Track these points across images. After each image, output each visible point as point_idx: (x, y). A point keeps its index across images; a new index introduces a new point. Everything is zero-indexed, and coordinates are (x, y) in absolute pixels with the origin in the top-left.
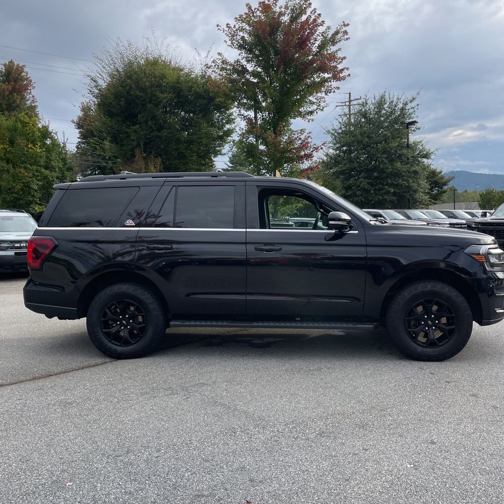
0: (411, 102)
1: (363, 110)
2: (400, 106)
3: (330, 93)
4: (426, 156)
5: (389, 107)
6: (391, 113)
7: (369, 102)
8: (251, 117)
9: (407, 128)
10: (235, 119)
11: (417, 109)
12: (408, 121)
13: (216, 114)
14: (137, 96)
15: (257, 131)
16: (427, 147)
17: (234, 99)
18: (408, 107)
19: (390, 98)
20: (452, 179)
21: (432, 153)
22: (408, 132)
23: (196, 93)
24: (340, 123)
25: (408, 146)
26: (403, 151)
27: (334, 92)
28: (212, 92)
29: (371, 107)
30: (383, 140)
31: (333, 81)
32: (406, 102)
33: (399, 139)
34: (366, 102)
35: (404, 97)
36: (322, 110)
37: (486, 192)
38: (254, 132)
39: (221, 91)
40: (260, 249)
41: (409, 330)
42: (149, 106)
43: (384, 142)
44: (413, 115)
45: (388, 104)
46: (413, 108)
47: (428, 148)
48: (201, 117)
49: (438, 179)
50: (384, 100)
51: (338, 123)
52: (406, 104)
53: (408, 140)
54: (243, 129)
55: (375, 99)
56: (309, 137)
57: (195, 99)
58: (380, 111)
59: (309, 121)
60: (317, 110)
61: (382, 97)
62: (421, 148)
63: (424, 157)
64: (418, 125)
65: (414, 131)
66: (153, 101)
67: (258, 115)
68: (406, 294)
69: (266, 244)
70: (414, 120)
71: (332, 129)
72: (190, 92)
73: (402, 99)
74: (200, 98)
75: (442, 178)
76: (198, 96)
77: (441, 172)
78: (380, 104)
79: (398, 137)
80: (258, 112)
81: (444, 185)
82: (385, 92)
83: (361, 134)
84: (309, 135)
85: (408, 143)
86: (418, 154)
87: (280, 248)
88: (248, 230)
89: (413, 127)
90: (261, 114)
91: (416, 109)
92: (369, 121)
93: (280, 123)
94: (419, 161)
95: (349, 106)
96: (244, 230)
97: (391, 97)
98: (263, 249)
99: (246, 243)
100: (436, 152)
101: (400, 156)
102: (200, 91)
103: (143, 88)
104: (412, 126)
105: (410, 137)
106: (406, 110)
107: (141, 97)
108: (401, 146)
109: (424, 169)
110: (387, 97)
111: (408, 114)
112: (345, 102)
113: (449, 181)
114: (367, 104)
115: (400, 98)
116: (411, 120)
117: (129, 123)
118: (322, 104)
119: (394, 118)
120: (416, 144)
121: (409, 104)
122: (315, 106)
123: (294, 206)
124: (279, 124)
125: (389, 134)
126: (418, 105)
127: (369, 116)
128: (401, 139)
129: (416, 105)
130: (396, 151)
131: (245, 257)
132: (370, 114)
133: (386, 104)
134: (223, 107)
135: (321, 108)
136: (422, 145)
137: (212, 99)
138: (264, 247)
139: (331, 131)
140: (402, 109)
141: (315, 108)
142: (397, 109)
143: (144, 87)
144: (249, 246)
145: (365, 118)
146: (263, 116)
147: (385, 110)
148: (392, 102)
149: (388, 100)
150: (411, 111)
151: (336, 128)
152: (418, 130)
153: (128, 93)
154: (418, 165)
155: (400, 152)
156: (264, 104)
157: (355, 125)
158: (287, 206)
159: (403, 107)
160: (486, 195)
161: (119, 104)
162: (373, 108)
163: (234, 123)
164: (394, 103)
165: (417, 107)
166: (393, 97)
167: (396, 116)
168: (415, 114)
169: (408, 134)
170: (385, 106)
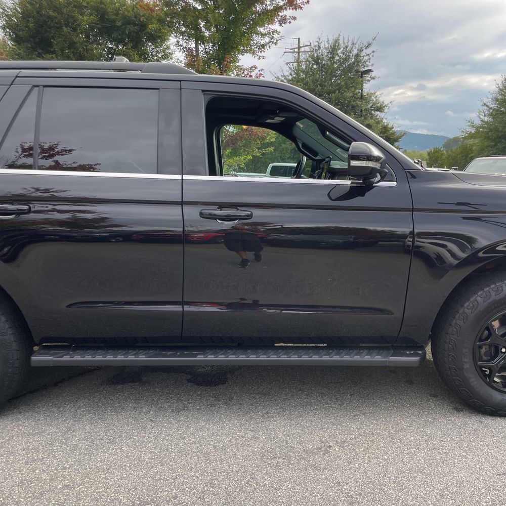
0: (367, 47)
1: (316, 55)
2: (355, 52)
3: (285, 23)
4: (380, 109)
5: (343, 54)
6: (346, 60)
7: (322, 45)
8: (192, 46)
9: (362, 77)
10: (172, 54)
11: (373, 56)
12: (362, 69)
13: (150, 46)
14: (49, 17)
15: (199, 65)
16: (381, 99)
17: (170, 25)
18: (363, 54)
19: (344, 43)
20: (403, 135)
21: (386, 106)
22: (362, 81)
23: (124, 17)
24: (291, 69)
25: (362, 97)
26: (357, 102)
27: (290, 22)
28: (143, 16)
29: (324, 52)
30: (337, 89)
31: (290, 9)
32: (361, 48)
33: (353, 89)
34: (319, 46)
35: (358, 43)
36: (276, 44)
37: (434, 151)
38: (195, 65)
39: (154, 14)
40: (210, 214)
41: (480, 363)
42: (65, 29)
43: (337, 92)
44: (368, 63)
45: (342, 49)
46: (368, 55)
47: (382, 101)
48: (132, 47)
49: (390, 135)
50: (338, 45)
51: (288, 69)
52: (361, 50)
53: (362, 90)
54: (182, 61)
55: (328, 43)
56: (261, 74)
57: (123, 24)
58: (333, 58)
59: (259, 59)
60: (270, 44)
61: (336, 42)
62: (375, 100)
63: (377, 110)
64: (373, 74)
65: (369, 81)
66: (70, 24)
67: (200, 47)
68: (479, 299)
69: (221, 206)
70: (368, 69)
71: (282, 76)
72: (117, 16)
73: (357, 44)
74: (129, 24)
75: (394, 133)
76: (127, 22)
77: (392, 128)
78: (333, 50)
79: (352, 87)
80: (200, 44)
81: (396, 142)
82: (339, 35)
83: (313, 81)
84: (261, 72)
85: (362, 94)
86: (372, 107)
87: (249, 213)
88: (185, 177)
89: (367, 77)
90: (203, 46)
91: (371, 56)
92: (322, 68)
93: (227, 56)
94: (372, 114)
95: (298, 53)
96: (179, 177)
97: (346, 41)
98: (215, 215)
99: (182, 203)
100: (390, 105)
101: (353, 107)
102: (129, 15)
103: (58, 8)
104: (367, 75)
105: (364, 87)
106: (361, 57)
107: (56, 18)
108: (354, 97)
109: (378, 123)
110: (341, 42)
111: (363, 61)
112: (294, 49)
113: (401, 137)
114: (319, 47)
115: (355, 43)
116: (366, 69)
117: (40, 51)
119: (348, 65)
120: (370, 95)
121: (365, 51)
122: (267, 38)
123: (242, 158)
124: (225, 58)
125: (343, 83)
126: (373, 52)
127: (322, 63)
128: (356, 89)
129: (371, 51)
130: (349, 102)
131: (181, 229)
132: (323, 60)
133: (340, 49)
134: (158, 38)
135: (275, 41)
136: (376, 97)
137: (143, 26)
138: (218, 212)
139: (280, 77)
140: (357, 56)
141: (267, 41)
142: (351, 55)
143: (58, 6)
144: (187, 209)
145: (317, 65)
146: (205, 49)
147: (338, 56)
148: (347, 47)
149: (342, 45)
150: (366, 58)
151: (287, 74)
152: (373, 80)
153: (38, 13)
154: (371, 118)
155: (354, 103)
156: (207, 34)
157: (306, 73)
158: (235, 158)
159: (358, 54)
160: (434, 153)
161: (27, 27)
162: (326, 53)
163: (171, 58)
164: (348, 49)
165: (372, 54)
166: (348, 42)
167: (350, 64)
168: (370, 62)
169: (362, 84)
170: (339, 52)
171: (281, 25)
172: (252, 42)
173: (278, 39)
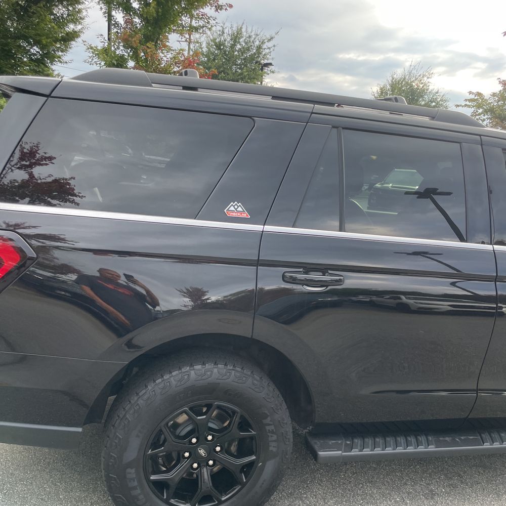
2: (257, 43)
5: (246, 43)
6: (247, 50)
7: (226, 31)
9: (262, 69)
12: (262, 62)
18: (264, 46)
19: (247, 32)
22: (262, 74)
27: (226, 10)
29: (227, 39)
32: (264, 40)
34: (223, 31)
44: (268, 56)
45: (245, 38)
46: (269, 48)
50: (241, 34)
52: (263, 43)
58: (235, 45)
64: (273, 68)
70: (269, 62)
73: (260, 35)
78: (236, 38)
88: (497, 248)
89: (266, 69)
91: (272, 50)
96: (490, 247)
97: (249, 31)
105: (264, 80)
106: (262, 49)
110: (244, 30)
111: (263, 54)
114: (223, 33)
115: (258, 34)
116: (267, 61)
118: (212, 22)
119: (249, 55)
121: (266, 43)
126: (274, 46)
129: (272, 45)
133: (242, 37)
135: (210, 27)
140: (259, 48)
142: (253, 45)
145: (218, 50)
147: (241, 45)
148: (250, 37)
149: (245, 34)
150: (267, 51)
152: (272, 74)
162: (229, 40)
164: (252, 39)
165: (273, 48)
166: (251, 32)
167: (251, 54)
168: (270, 55)
169: (262, 76)
170: (241, 40)
171: (217, 10)
172: (180, 22)
173: (213, 25)
